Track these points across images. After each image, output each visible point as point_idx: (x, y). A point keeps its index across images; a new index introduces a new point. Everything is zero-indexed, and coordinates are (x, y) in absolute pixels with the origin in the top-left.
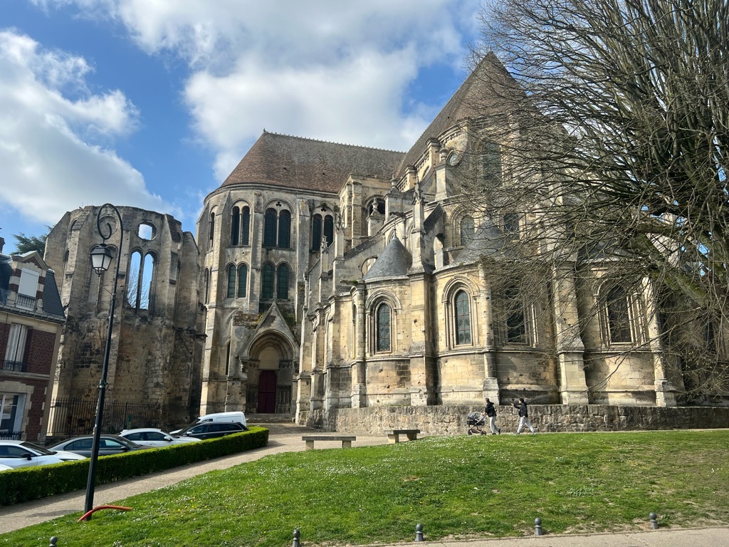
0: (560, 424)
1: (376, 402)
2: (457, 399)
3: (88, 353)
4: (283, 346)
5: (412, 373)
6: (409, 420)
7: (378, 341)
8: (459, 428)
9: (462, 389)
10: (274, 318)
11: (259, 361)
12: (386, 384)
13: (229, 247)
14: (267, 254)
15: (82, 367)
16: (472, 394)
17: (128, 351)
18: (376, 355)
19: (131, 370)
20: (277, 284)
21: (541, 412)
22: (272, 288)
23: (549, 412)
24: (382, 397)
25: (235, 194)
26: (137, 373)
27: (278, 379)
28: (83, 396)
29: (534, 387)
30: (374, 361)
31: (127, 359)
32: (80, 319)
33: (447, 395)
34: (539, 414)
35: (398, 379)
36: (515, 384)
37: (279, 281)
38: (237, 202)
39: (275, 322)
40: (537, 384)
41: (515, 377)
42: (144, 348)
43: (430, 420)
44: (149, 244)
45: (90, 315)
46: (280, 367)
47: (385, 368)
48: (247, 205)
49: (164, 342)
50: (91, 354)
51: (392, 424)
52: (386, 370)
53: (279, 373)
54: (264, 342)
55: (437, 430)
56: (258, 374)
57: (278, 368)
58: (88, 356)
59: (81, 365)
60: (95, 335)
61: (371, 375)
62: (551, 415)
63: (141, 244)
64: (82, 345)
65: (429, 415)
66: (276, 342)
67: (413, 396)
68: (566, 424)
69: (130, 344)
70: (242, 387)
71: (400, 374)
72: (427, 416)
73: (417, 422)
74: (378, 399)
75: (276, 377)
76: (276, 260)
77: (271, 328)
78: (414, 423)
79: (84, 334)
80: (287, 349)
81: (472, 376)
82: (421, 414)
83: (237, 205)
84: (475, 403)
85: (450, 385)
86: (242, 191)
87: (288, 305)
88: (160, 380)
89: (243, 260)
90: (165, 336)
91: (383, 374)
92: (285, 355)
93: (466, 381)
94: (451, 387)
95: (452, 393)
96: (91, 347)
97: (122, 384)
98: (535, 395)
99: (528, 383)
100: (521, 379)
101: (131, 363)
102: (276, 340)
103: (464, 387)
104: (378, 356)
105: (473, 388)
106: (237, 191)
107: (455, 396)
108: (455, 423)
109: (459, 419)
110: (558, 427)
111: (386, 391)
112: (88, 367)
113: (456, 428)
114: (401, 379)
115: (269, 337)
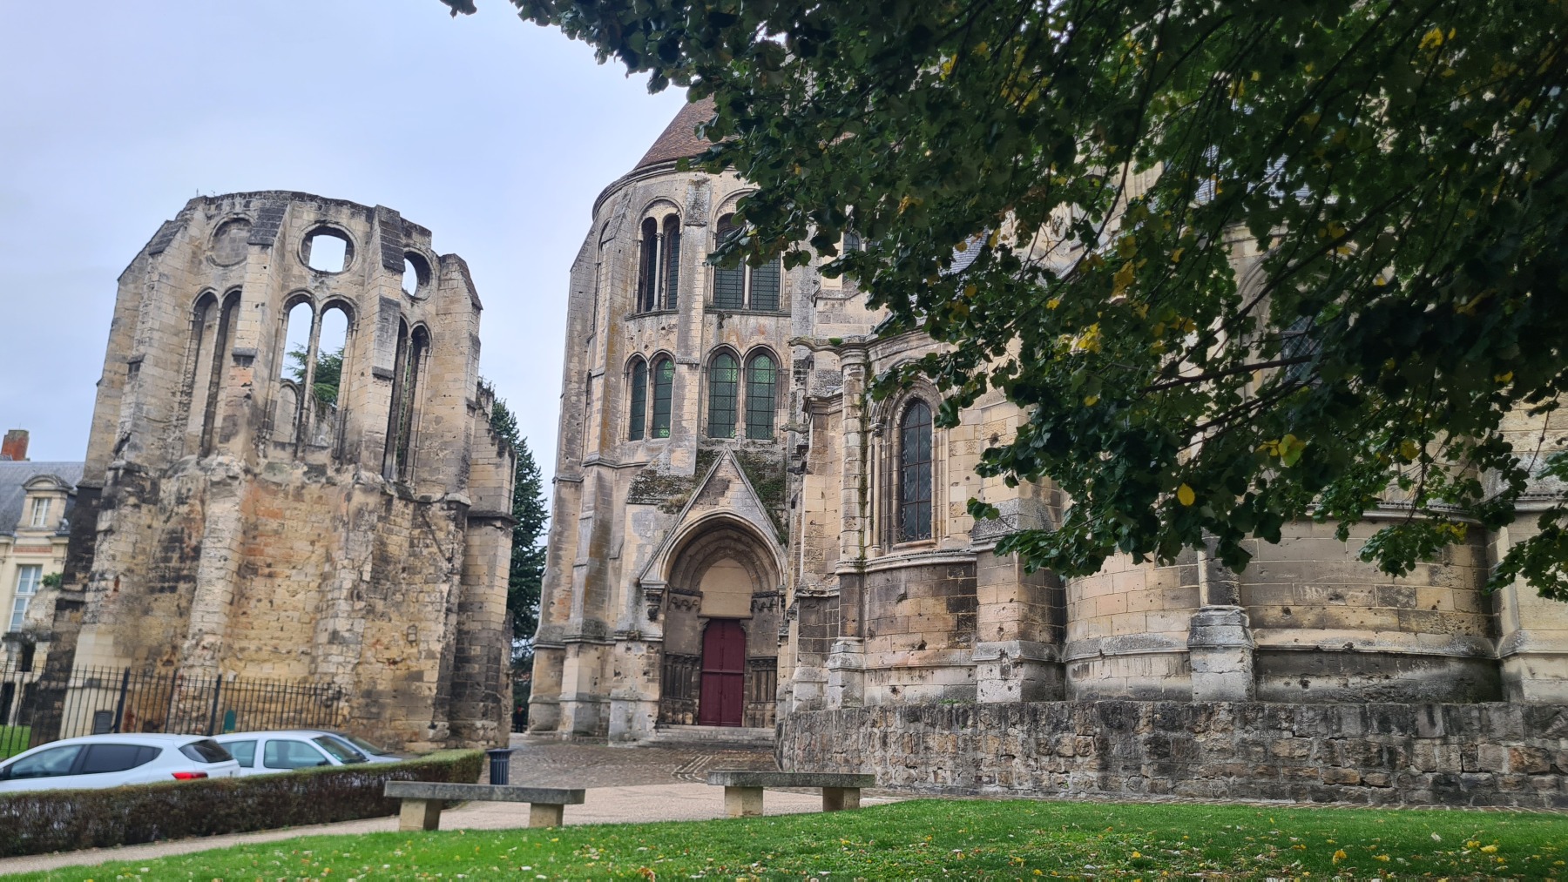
0: (1483, 776)
1: (888, 691)
2: (1113, 682)
3: (176, 556)
4: (759, 558)
5: (981, 600)
6: (956, 746)
7: (900, 511)
8: (1104, 779)
9: (1129, 649)
10: (726, 485)
11: (701, 595)
12: (917, 639)
13: (633, 317)
14: (720, 326)
15: (162, 590)
16: (1160, 666)
17: (270, 550)
18: (892, 554)
19: (277, 601)
20: (746, 404)
21: (1403, 729)
22: (732, 410)
23: (1439, 729)
24: (906, 678)
25: (646, 188)
26: (295, 609)
27: (751, 640)
28: (159, 664)
29: (1391, 642)
30: (884, 571)
31: (267, 571)
32: (164, 474)
33: (1086, 668)
34: (1397, 736)
35: (951, 620)
36: (1314, 627)
37: (750, 396)
38: (651, 206)
39: (728, 494)
40: (1401, 629)
41: (1312, 605)
42: (313, 543)
43: (1015, 749)
44: (330, 282)
45: (186, 462)
46: (752, 610)
47: (913, 589)
48: (673, 211)
49: (357, 526)
50: (180, 558)
51: (913, 759)
52: (916, 596)
53: (752, 624)
54: (712, 547)
55: (1037, 781)
56: (699, 628)
57: (747, 613)
58: (174, 563)
59: (159, 585)
60: (191, 511)
61: (878, 612)
62: (1445, 740)
63: (310, 284)
64: (164, 536)
65: (1011, 731)
66: (741, 547)
67: (981, 672)
68: (1513, 778)
69: (276, 532)
70: (649, 658)
71: (954, 606)
72: (1006, 734)
73: (980, 755)
74: (893, 682)
75: (744, 634)
76: (741, 341)
77: (718, 509)
78: (970, 755)
79: (170, 508)
80: (766, 562)
81: (1157, 603)
82: (990, 726)
83: (651, 213)
84: (1169, 694)
85: (1093, 636)
86: (662, 178)
87: (773, 453)
88: (342, 625)
89: (663, 345)
90: (359, 513)
91: (905, 608)
92: (764, 579)
93: (1138, 619)
94: (1097, 641)
95: (1098, 664)
96: (181, 541)
97: (252, 633)
98: (1393, 668)
99: (1361, 626)
100: (1334, 609)
101: (278, 581)
102: (738, 540)
103: (1134, 642)
104: (898, 556)
105: (1161, 644)
106: (653, 181)
107: (1106, 672)
108: (1092, 760)
109: (1104, 747)
110: (1474, 785)
111: (914, 659)
112: (173, 590)
113: (1094, 775)
114: (961, 622)
115: (723, 533)
